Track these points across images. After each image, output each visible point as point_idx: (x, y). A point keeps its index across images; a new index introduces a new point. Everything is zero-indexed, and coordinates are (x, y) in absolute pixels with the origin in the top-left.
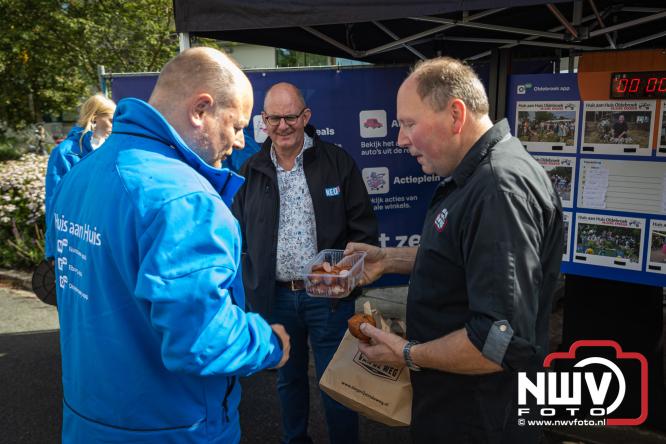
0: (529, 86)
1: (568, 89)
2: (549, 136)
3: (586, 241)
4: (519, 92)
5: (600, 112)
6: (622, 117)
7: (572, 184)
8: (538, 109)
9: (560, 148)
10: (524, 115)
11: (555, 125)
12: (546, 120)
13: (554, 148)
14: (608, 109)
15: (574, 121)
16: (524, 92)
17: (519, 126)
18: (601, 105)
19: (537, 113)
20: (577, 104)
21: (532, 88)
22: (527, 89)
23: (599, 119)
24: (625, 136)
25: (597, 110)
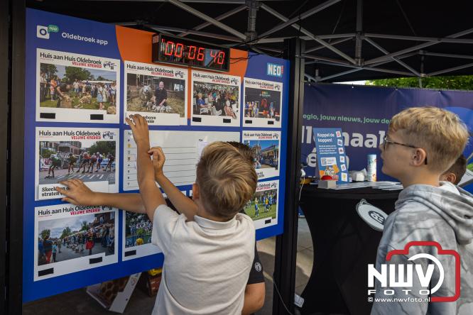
0: (55, 29)
1: (106, 43)
2: (86, 102)
3: (135, 230)
4: (39, 35)
5: (142, 76)
6: (161, 83)
7: (117, 162)
8: (70, 64)
9: (100, 117)
10: (47, 69)
11: (93, 87)
12: (80, 79)
13: (93, 117)
14: (148, 73)
15: (114, 84)
16: (47, 37)
17: (42, 85)
18: (142, 68)
19: (68, 69)
20: (117, 62)
21: (60, 32)
22: (52, 34)
23: (140, 84)
24: (165, 104)
25: (138, 73)
